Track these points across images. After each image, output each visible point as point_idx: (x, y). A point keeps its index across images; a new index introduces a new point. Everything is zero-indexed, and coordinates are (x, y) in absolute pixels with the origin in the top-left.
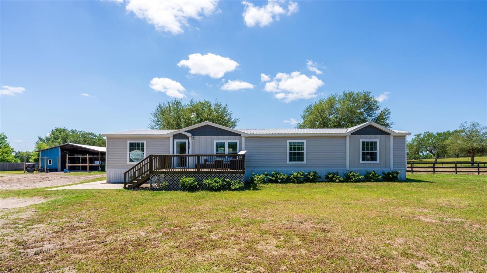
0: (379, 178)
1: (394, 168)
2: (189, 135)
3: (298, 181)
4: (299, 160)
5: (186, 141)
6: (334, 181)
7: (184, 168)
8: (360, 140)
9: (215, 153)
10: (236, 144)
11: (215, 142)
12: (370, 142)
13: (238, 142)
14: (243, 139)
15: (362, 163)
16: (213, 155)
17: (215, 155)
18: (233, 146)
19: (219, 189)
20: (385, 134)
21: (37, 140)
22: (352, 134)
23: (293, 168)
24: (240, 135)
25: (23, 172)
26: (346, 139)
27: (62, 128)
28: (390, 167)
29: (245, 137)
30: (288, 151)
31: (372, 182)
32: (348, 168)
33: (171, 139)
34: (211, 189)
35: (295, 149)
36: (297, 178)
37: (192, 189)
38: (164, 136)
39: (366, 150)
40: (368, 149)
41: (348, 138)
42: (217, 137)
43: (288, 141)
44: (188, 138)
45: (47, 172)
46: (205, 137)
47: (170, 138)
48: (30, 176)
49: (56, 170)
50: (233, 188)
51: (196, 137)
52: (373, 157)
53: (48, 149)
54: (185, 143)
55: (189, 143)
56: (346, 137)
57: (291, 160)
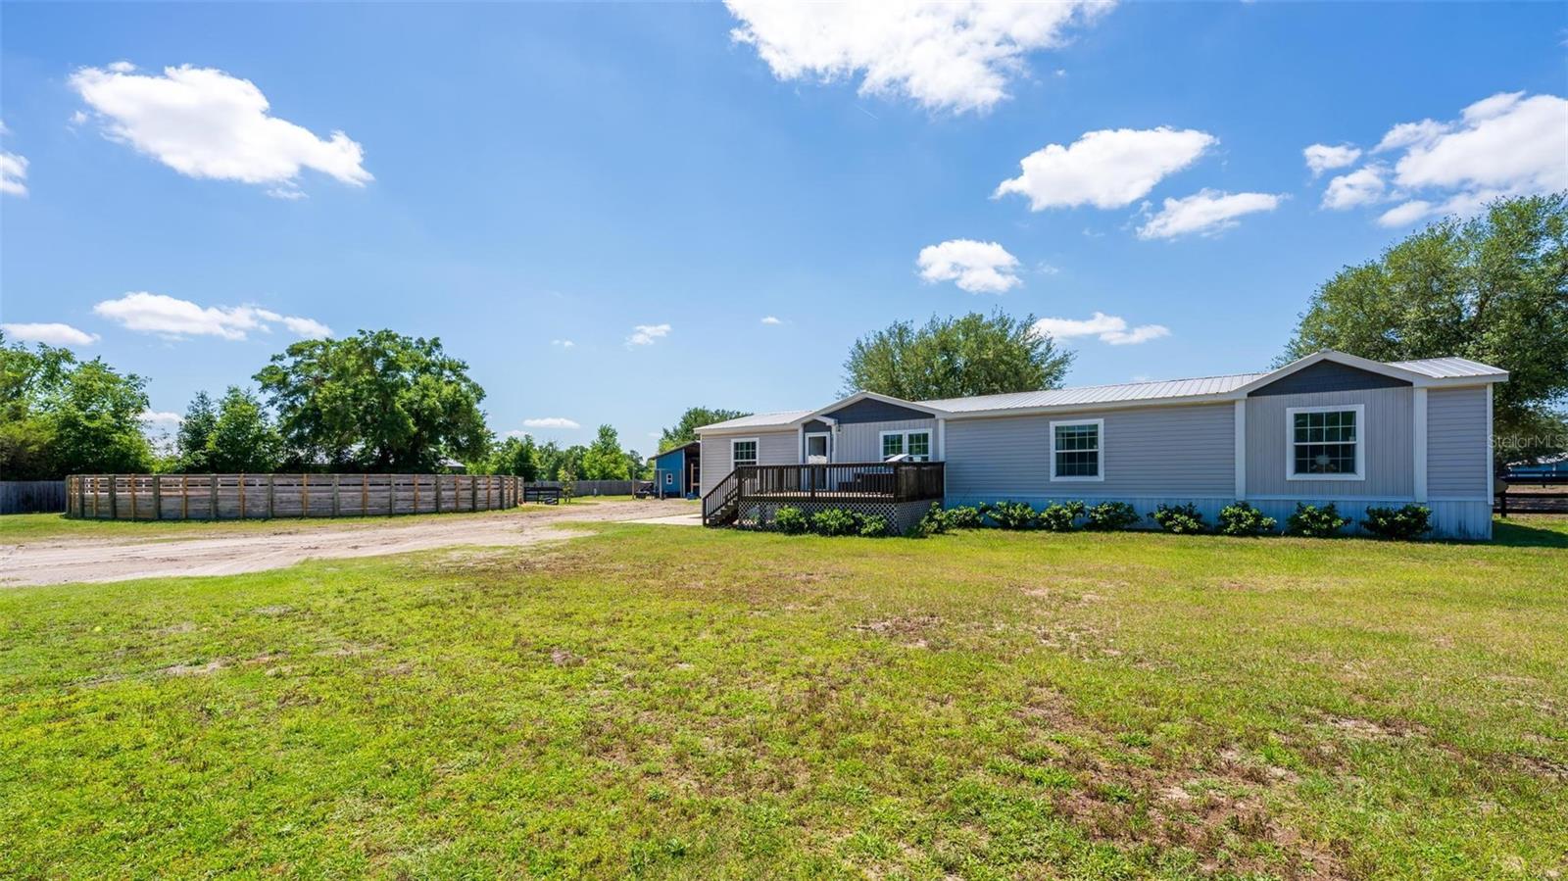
0: (1334, 525)
1: (1428, 495)
2: (830, 422)
3: (1061, 524)
4: (1082, 473)
5: (826, 434)
6: (1169, 530)
7: (822, 492)
8: (1288, 409)
9: (881, 461)
10: (926, 436)
11: (882, 434)
12: (1327, 413)
13: (930, 432)
14: (941, 424)
15: (1293, 481)
16: (878, 465)
17: (882, 464)
18: (919, 442)
19: (837, 533)
20: (1393, 386)
21: (662, 435)
22: (1250, 395)
23: (1067, 493)
24: (933, 416)
25: (631, 497)
26: (1234, 409)
27: (700, 407)
28: (1411, 491)
29: (946, 421)
30: (1053, 452)
31: (1305, 536)
32: (1240, 494)
33: (801, 431)
34: (825, 531)
35: (1071, 445)
36: (1057, 516)
37: (793, 528)
38: (785, 428)
39: (1311, 441)
40: (1317, 436)
41: (1240, 409)
42: (887, 423)
43: (1053, 424)
44: (829, 429)
45: (663, 499)
46: (863, 424)
47: (797, 430)
48: (641, 503)
49: (677, 495)
50: (864, 531)
51: (845, 425)
52: (1343, 461)
53: (671, 452)
54: (825, 438)
55: (832, 439)
56: (1233, 403)
57: (1059, 473)
